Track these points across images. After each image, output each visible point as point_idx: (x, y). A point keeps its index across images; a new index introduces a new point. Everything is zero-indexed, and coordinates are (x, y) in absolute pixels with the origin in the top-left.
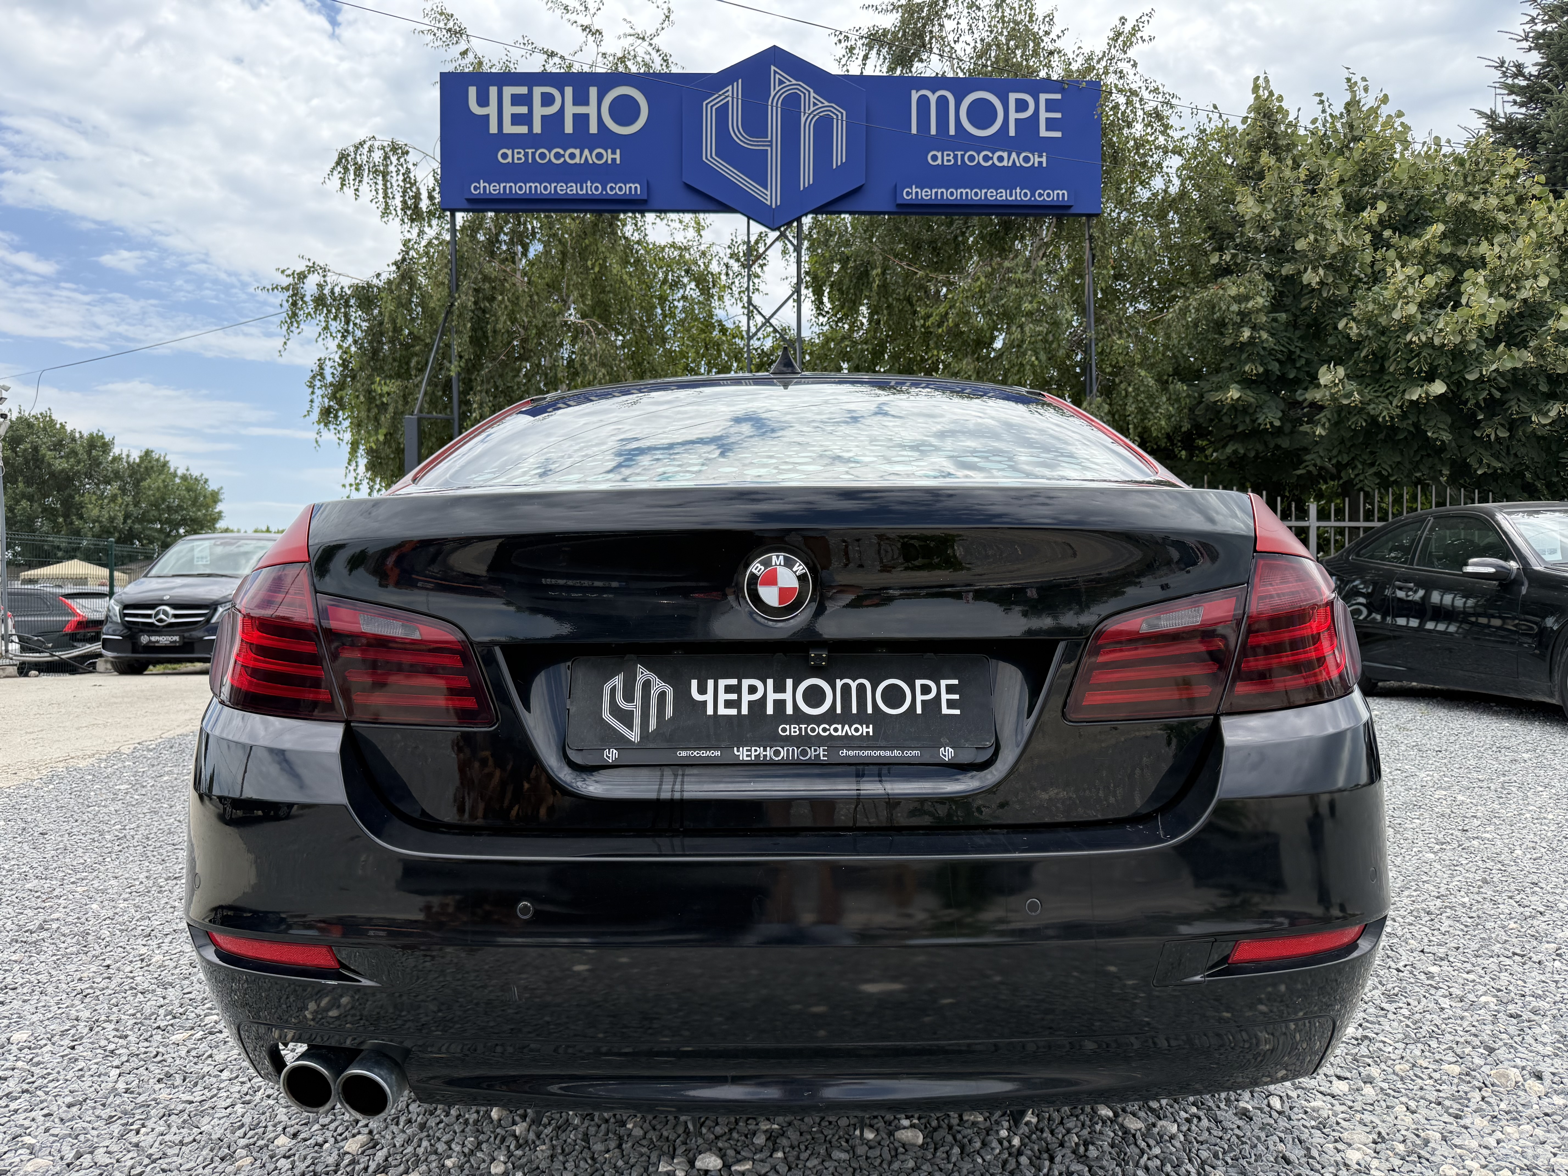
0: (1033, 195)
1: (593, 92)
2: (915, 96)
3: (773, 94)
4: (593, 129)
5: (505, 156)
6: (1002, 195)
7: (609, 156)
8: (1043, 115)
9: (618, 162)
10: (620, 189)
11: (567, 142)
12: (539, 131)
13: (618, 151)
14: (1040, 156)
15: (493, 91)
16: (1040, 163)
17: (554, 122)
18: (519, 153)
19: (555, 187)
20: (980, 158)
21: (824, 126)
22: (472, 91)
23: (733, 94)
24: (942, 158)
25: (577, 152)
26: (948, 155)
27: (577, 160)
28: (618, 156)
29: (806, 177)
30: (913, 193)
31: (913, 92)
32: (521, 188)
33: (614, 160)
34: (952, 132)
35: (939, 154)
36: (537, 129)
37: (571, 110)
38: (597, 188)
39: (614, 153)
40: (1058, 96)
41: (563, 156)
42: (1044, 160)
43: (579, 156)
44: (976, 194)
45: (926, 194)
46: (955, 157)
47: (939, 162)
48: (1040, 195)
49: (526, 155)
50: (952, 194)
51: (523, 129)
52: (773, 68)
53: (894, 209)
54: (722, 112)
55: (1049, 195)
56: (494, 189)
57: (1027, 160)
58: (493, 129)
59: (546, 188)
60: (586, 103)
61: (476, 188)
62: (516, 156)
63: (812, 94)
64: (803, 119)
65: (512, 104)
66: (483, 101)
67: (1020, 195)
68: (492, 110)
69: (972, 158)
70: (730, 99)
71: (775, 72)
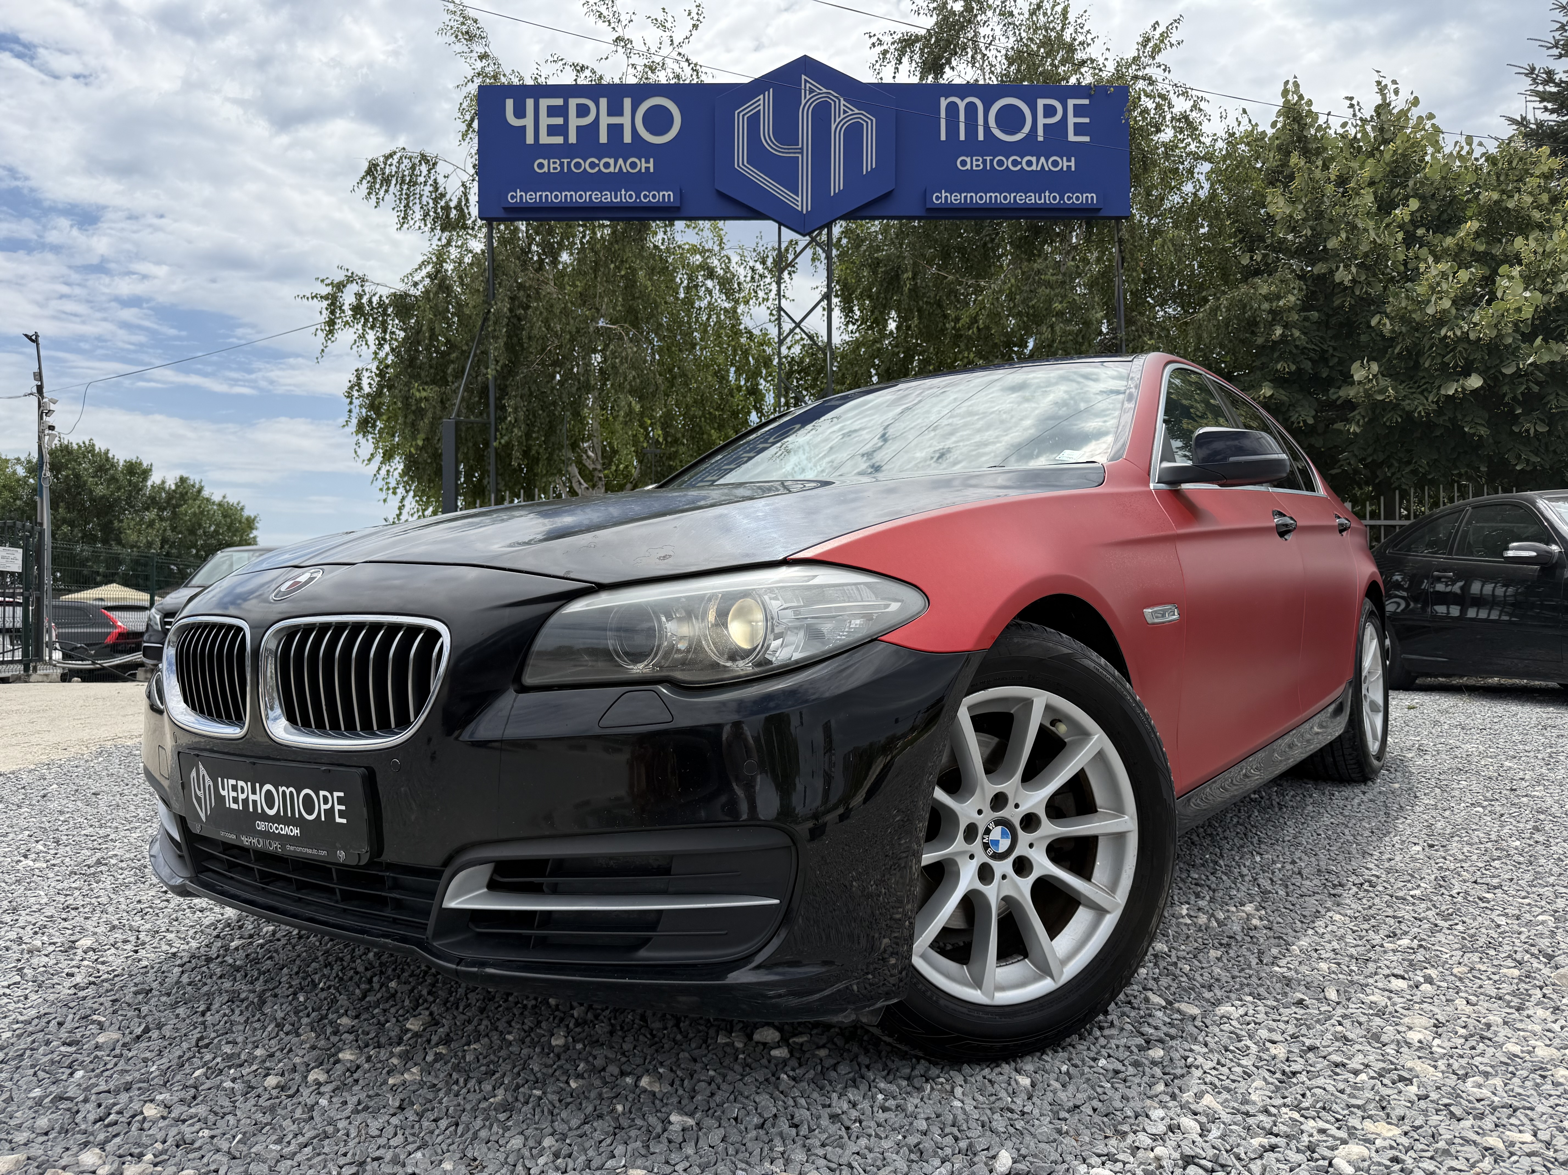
0: (1062, 198)
1: (627, 102)
2: (944, 103)
3: (803, 102)
4: (628, 138)
5: (541, 166)
6: (1032, 199)
7: (642, 165)
8: (1072, 120)
9: (652, 170)
10: (654, 196)
11: (601, 151)
12: (575, 142)
13: (652, 160)
14: (1069, 160)
15: (530, 103)
16: (1069, 167)
17: (589, 132)
18: (554, 163)
19: (590, 196)
20: (1008, 163)
21: (854, 133)
22: (509, 103)
23: (764, 103)
24: (971, 163)
25: (612, 161)
26: (977, 160)
27: (611, 169)
28: (651, 165)
29: (837, 182)
30: (942, 197)
31: (942, 99)
32: (556, 197)
33: (647, 168)
34: (981, 137)
35: (968, 160)
36: (572, 139)
37: (605, 120)
38: (631, 196)
39: (647, 162)
40: (1086, 102)
41: (598, 165)
42: (1073, 164)
43: (613, 165)
44: (1005, 198)
45: (956, 199)
46: (984, 162)
47: (968, 167)
48: (1069, 198)
49: (562, 165)
50: (981, 198)
51: (559, 140)
52: (803, 77)
53: (924, 214)
54: (754, 121)
55: (1077, 198)
56: (530, 198)
57: (1055, 163)
58: (530, 140)
59: (581, 197)
60: (621, 114)
61: (513, 197)
62: (552, 166)
63: (842, 102)
64: (833, 127)
65: (549, 116)
66: (520, 113)
67: (1049, 198)
68: (528, 122)
69: (1000, 163)
70: (761, 107)
71: (806, 81)
